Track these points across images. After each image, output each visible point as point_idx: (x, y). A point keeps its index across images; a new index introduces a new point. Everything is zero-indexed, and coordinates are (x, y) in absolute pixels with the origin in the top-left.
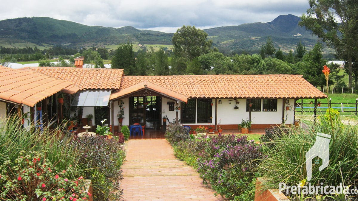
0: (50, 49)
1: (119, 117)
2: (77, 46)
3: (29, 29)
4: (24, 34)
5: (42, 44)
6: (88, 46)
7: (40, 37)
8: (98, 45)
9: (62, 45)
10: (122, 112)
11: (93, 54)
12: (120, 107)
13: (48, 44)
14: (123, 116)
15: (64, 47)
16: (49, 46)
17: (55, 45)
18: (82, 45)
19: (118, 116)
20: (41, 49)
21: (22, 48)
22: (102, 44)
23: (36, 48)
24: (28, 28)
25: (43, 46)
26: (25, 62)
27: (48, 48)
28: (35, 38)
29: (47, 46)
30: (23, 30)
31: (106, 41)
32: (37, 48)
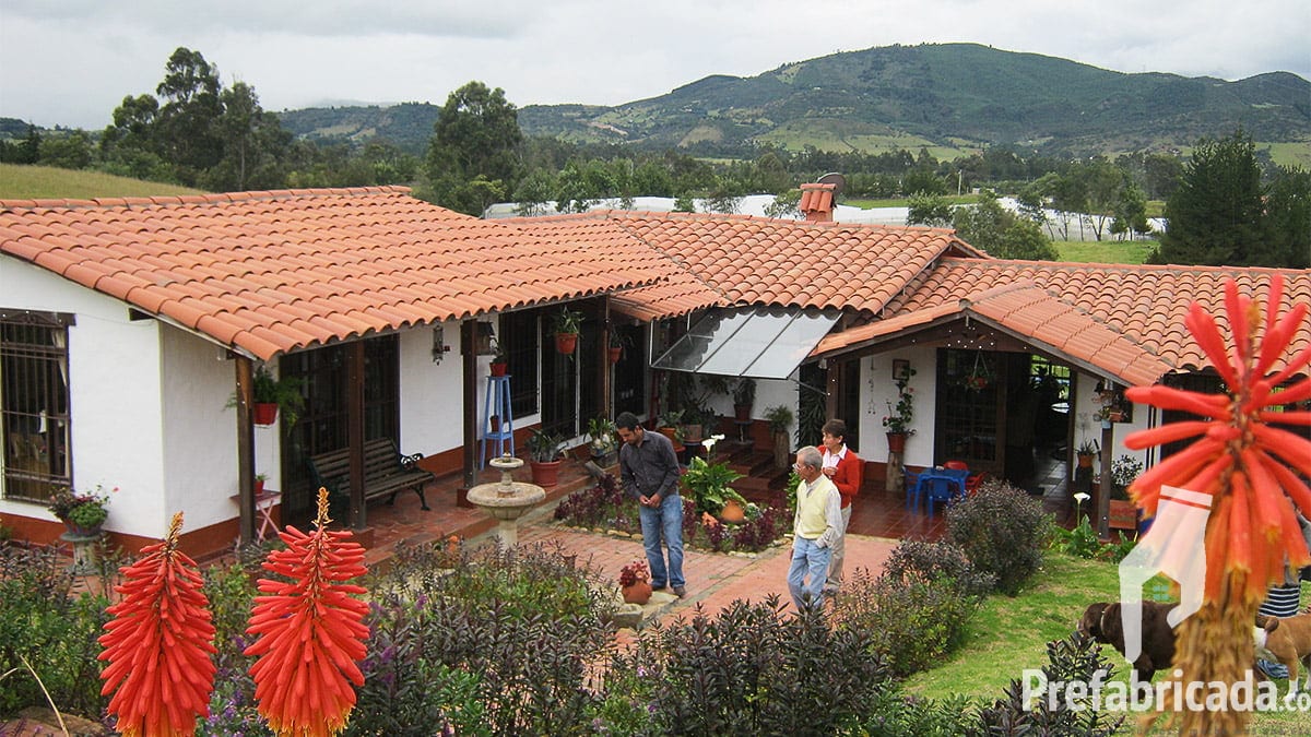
0: (974, 157)
1: (889, 429)
2: (1074, 149)
3: (907, 87)
4: (885, 106)
5: (950, 139)
6: (1116, 150)
7: (943, 115)
8: (1156, 145)
9: (1020, 143)
10: (905, 407)
11: (1107, 176)
12: (901, 386)
13: (969, 139)
14: (908, 427)
15: (1026, 151)
16: (972, 147)
17: (997, 143)
18: (1092, 144)
19: (885, 424)
20: (944, 156)
21: (878, 153)
22: (1169, 139)
23: (924, 152)
24: (904, 83)
25: (951, 145)
26: (870, 202)
27: (967, 154)
28: (926, 117)
29: (966, 146)
30: (885, 93)
31: (1184, 128)
32: (927, 155)
